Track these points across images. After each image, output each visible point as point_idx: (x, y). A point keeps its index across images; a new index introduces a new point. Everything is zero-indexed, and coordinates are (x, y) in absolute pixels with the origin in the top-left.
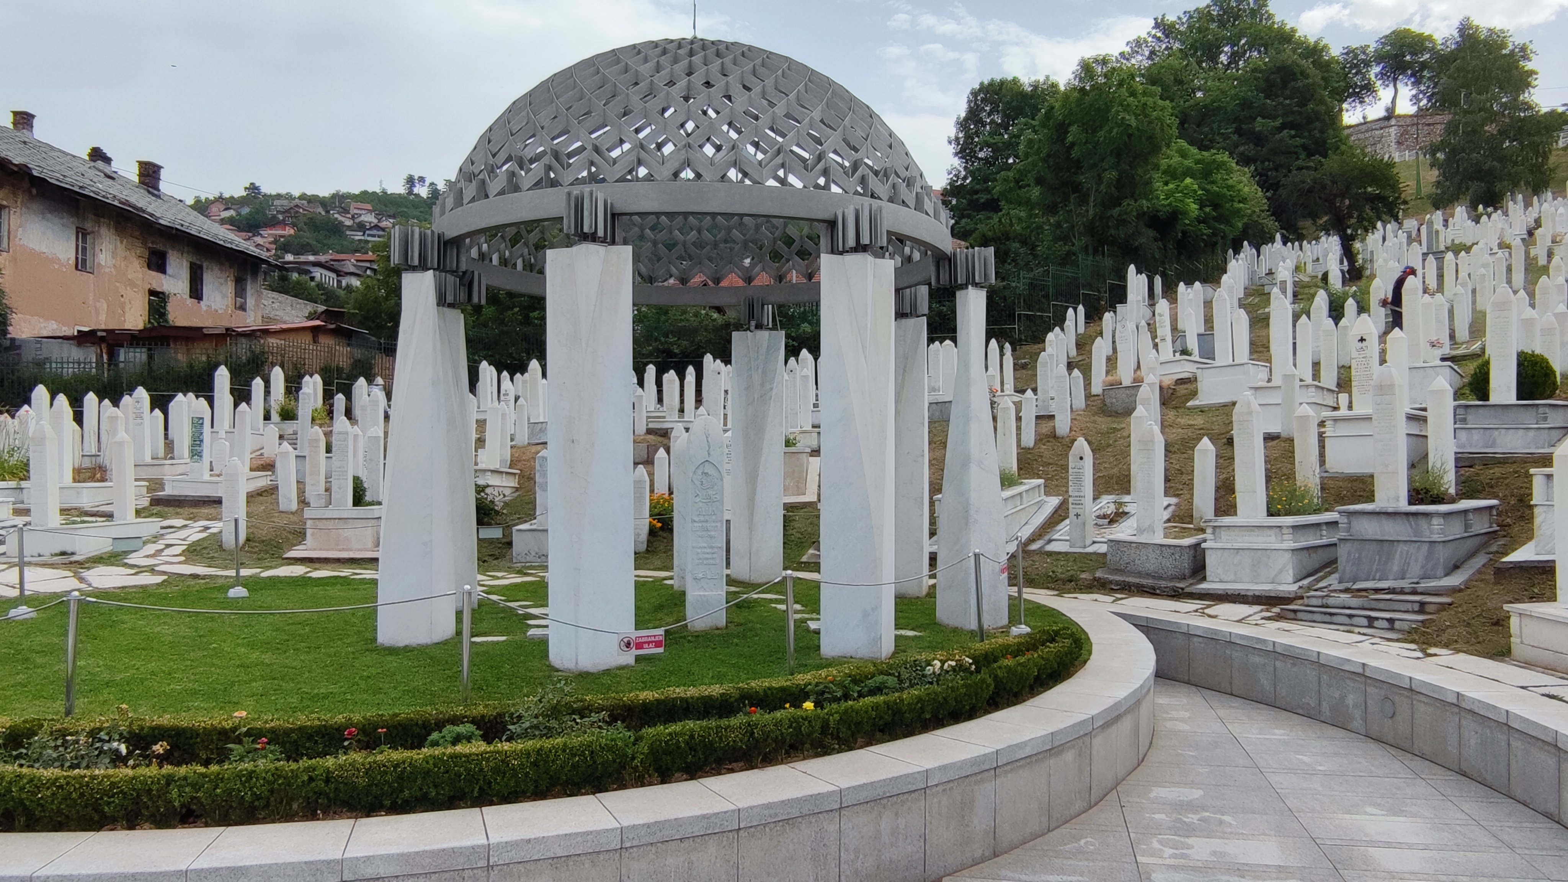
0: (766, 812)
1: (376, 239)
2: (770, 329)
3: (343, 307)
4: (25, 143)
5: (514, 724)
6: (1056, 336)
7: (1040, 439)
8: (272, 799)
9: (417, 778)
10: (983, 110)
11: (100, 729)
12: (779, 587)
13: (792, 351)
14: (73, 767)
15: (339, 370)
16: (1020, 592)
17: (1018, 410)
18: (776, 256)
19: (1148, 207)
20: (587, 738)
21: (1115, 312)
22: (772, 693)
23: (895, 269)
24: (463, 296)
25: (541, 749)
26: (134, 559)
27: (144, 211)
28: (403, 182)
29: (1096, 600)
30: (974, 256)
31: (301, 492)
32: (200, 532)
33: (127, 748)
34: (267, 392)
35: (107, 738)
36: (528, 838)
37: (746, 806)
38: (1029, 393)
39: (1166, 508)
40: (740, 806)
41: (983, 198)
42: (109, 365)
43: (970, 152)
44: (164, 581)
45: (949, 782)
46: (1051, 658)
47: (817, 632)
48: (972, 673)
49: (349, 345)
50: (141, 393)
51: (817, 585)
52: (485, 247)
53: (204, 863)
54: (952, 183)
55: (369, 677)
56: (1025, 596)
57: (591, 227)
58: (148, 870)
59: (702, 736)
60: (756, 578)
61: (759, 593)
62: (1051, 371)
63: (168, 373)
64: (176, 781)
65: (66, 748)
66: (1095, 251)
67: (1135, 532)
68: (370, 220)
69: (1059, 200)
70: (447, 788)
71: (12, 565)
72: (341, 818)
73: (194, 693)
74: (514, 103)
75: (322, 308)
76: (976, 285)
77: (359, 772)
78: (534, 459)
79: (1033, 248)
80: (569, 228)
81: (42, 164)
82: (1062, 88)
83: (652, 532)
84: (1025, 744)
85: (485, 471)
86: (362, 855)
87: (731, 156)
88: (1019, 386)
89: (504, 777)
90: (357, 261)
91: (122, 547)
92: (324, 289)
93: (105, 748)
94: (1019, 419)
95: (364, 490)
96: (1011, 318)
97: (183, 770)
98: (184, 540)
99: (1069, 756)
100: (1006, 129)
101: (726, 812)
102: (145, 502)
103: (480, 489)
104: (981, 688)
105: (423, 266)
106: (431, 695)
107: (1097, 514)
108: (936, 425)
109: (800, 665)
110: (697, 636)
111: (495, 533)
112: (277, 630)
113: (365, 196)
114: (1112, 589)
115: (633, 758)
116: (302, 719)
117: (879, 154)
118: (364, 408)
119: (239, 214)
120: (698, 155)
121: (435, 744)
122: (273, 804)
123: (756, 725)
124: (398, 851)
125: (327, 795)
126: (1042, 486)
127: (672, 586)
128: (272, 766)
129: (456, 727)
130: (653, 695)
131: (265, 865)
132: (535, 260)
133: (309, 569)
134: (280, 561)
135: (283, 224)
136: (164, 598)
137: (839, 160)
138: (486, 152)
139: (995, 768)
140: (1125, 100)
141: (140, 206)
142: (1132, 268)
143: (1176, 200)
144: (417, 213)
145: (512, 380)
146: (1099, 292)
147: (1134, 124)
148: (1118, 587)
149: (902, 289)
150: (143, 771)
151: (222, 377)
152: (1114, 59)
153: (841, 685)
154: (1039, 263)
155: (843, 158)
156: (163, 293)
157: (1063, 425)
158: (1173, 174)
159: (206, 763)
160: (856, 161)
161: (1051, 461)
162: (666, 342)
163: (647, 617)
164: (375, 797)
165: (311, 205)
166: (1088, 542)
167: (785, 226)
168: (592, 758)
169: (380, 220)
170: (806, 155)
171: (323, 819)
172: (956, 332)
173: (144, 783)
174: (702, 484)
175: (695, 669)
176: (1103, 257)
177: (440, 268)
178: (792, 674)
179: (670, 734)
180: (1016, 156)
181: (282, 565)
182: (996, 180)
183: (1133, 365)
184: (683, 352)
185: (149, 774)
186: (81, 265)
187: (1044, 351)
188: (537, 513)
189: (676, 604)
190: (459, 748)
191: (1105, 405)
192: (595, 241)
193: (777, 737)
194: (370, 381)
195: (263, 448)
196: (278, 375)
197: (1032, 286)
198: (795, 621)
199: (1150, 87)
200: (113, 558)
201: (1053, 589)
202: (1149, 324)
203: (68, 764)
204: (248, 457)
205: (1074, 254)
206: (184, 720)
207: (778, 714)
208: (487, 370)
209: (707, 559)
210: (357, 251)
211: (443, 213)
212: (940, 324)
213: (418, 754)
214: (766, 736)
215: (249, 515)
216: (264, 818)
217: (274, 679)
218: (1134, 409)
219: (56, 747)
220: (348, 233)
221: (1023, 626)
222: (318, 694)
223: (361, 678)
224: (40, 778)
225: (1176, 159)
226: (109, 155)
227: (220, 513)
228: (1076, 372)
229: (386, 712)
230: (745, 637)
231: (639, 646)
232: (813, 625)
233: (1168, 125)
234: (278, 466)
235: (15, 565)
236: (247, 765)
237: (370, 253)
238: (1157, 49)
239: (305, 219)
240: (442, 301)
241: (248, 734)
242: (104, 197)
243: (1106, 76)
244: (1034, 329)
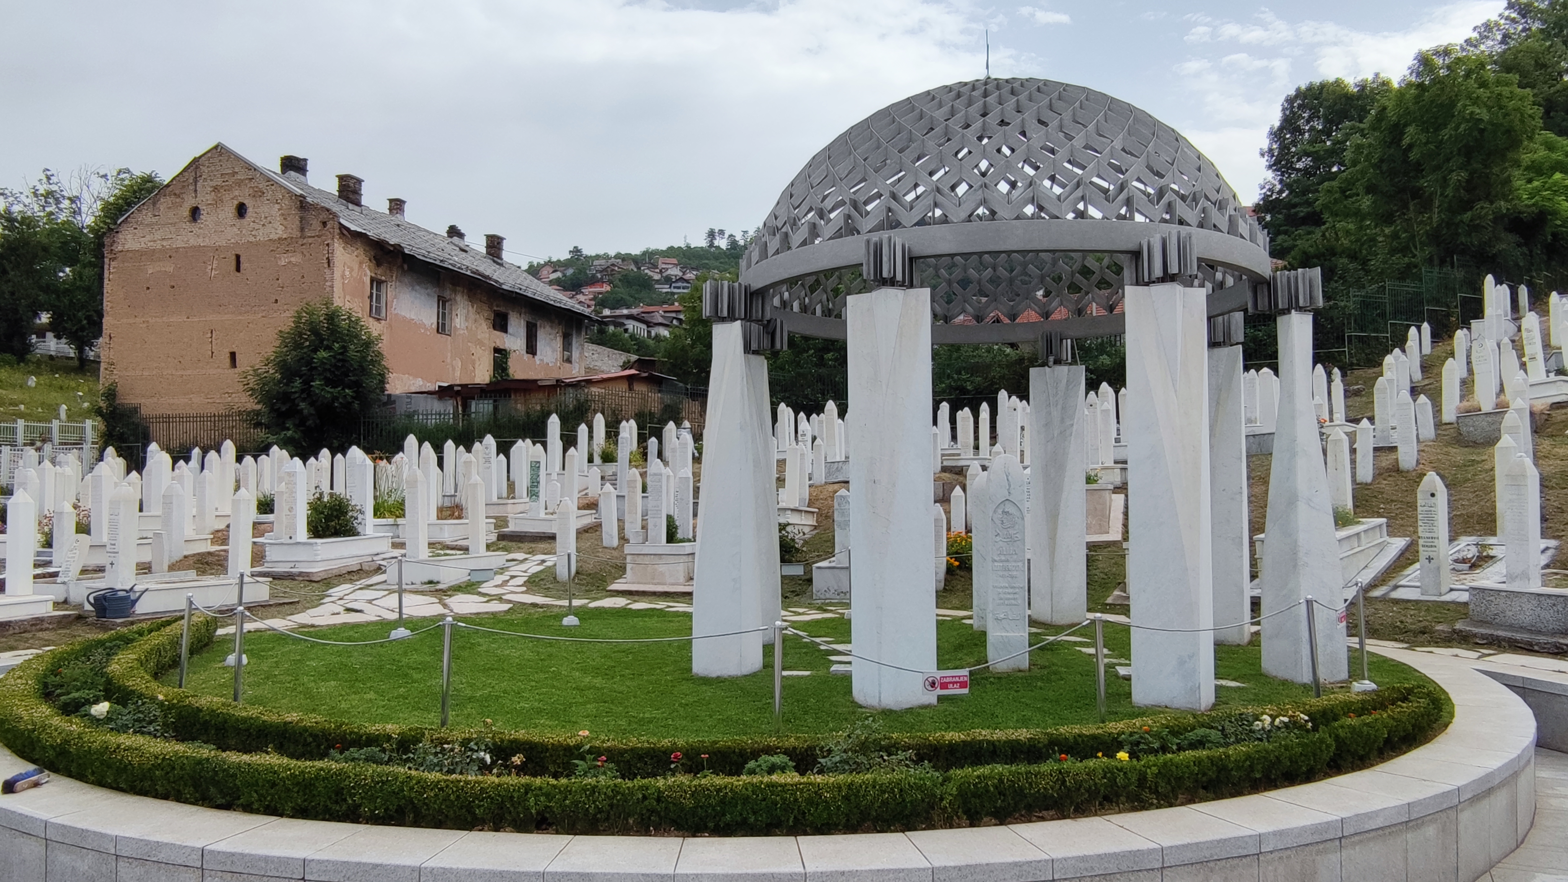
0: (1082, 865)
1: (681, 291)
2: (1070, 364)
3: (652, 356)
4: (398, 225)
5: (824, 757)
6: (1396, 359)
7: (1379, 473)
8: (612, 813)
9: (737, 804)
10: (1300, 117)
11: (470, 740)
12: (1088, 631)
13: (1092, 385)
14: (451, 772)
15: (651, 414)
16: (1361, 643)
17: (1352, 441)
18: (1074, 288)
19: (1508, 209)
20: (896, 776)
21: (1469, 329)
22: (1083, 741)
23: (1207, 296)
24: (766, 343)
25: (852, 784)
26: (485, 588)
27: (490, 279)
28: (705, 236)
29: (1457, 656)
30: (1297, 278)
31: (621, 529)
32: (538, 565)
33: (491, 757)
34: (591, 437)
35: (476, 748)
36: (842, 870)
37: (1060, 857)
38: (1365, 422)
39: (1543, 551)
40: (1054, 856)
41: (1303, 211)
42: (463, 416)
43: (1287, 164)
44: (510, 609)
45: (1286, 849)
46: (1404, 719)
47: (1128, 678)
48: (1308, 731)
49: (659, 391)
50: (490, 440)
51: (1126, 629)
52: (786, 295)
53: (558, 867)
54: (1266, 198)
55: (687, 705)
56: (1368, 648)
57: (890, 272)
58: (512, 869)
59: (1012, 781)
60: (1060, 619)
61: (1066, 635)
62: (1391, 398)
63: (510, 421)
64: (533, 791)
65: (444, 755)
66: (1442, 262)
67: (1504, 579)
68: (676, 273)
69: (1395, 208)
70: (764, 815)
71: (392, 592)
72: (670, 836)
73: (539, 711)
74: (814, 158)
75: (634, 357)
76: (1300, 309)
77: (686, 793)
78: (833, 498)
79: (1365, 262)
80: (869, 274)
81: (412, 243)
82: (1396, 85)
83: (950, 570)
84: (1377, 813)
85: (785, 509)
86: (691, 872)
87: (1029, 193)
88: (1352, 415)
89: (817, 808)
90: (665, 312)
91: (476, 578)
92: (636, 339)
93: (474, 757)
94: (1353, 451)
95: (676, 528)
96: (1340, 340)
97: (538, 781)
98: (525, 572)
99: (1431, 831)
100: (1329, 135)
101: (1040, 861)
102: (493, 538)
103: (782, 527)
104: (1320, 748)
105: (731, 317)
106: (743, 724)
107: (1455, 557)
108: (1254, 459)
109: (1111, 713)
110: (1000, 678)
111: (797, 570)
112: (605, 656)
113: (671, 252)
114: (1477, 644)
115: (942, 799)
116: (633, 742)
117: (1186, 178)
118: (674, 450)
119: (564, 275)
120: (995, 194)
121: (752, 772)
122: (613, 817)
123: (1068, 773)
124: (723, 872)
125: (658, 814)
126: (1385, 528)
127: (972, 625)
128: (611, 783)
129: (770, 757)
130: (959, 736)
131: (609, 874)
132: (833, 305)
133: (629, 601)
134: (604, 593)
135: (601, 282)
136: (510, 624)
137: (1141, 186)
138: (789, 207)
139: (1340, 839)
140: (1474, 92)
141: (487, 274)
142: (1489, 279)
143: (1544, 198)
144: (717, 264)
145: (808, 420)
146: (1448, 306)
147: (1486, 117)
148: (1485, 642)
149: (1214, 317)
150: (505, 779)
151: (554, 423)
152: (1458, 48)
153: (1158, 736)
154: (1372, 279)
155: (1145, 185)
156: (505, 350)
157: (1407, 457)
158: (1537, 170)
159: (556, 776)
160: (1161, 188)
161: (1394, 498)
162: (959, 379)
163: (947, 657)
164: (701, 819)
165: (625, 263)
166: (1444, 589)
167: (1084, 258)
168: (901, 796)
169: (684, 273)
170: (1105, 184)
171: (655, 835)
172: (1277, 358)
173: (507, 790)
174: (1002, 524)
175: (998, 711)
176: (1453, 267)
177: (747, 318)
178: (1103, 722)
179: (979, 777)
180: (1341, 164)
181: (607, 597)
182: (1317, 191)
183: (1495, 389)
184: (976, 389)
185: (511, 782)
186: (441, 329)
187: (1382, 376)
188: (836, 551)
189: (976, 645)
190: (775, 777)
191: (1461, 434)
192: (893, 285)
193: (1090, 787)
194: (678, 424)
195: (587, 488)
196: (599, 421)
197: (1365, 304)
198: (1106, 665)
199: (1504, 75)
200: (469, 587)
201: (1402, 641)
202: (1513, 341)
203: (445, 769)
204: (576, 495)
205: (1416, 266)
206: (535, 736)
207: (1091, 763)
208: (786, 412)
209: (1009, 599)
210: (664, 303)
211: (749, 266)
212: (1256, 350)
213: (738, 781)
214: (1079, 785)
215: (578, 550)
216: (604, 830)
217: (605, 702)
218: (1498, 439)
219: (436, 754)
220: (657, 286)
221: (1367, 682)
222: (643, 718)
223: (681, 705)
224: (425, 782)
225: (1542, 153)
226: (462, 231)
227: (554, 548)
228: (1422, 398)
229: (708, 739)
230: (1049, 681)
231: (944, 686)
232: (1122, 671)
233: (1530, 116)
234: (602, 504)
235: (395, 592)
236: (590, 781)
237: (676, 304)
238: (1512, 31)
239: (619, 276)
240: (747, 349)
241: (589, 752)
242: (459, 268)
243: (1449, 67)
244: (1367, 351)
